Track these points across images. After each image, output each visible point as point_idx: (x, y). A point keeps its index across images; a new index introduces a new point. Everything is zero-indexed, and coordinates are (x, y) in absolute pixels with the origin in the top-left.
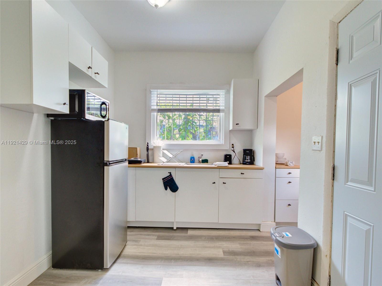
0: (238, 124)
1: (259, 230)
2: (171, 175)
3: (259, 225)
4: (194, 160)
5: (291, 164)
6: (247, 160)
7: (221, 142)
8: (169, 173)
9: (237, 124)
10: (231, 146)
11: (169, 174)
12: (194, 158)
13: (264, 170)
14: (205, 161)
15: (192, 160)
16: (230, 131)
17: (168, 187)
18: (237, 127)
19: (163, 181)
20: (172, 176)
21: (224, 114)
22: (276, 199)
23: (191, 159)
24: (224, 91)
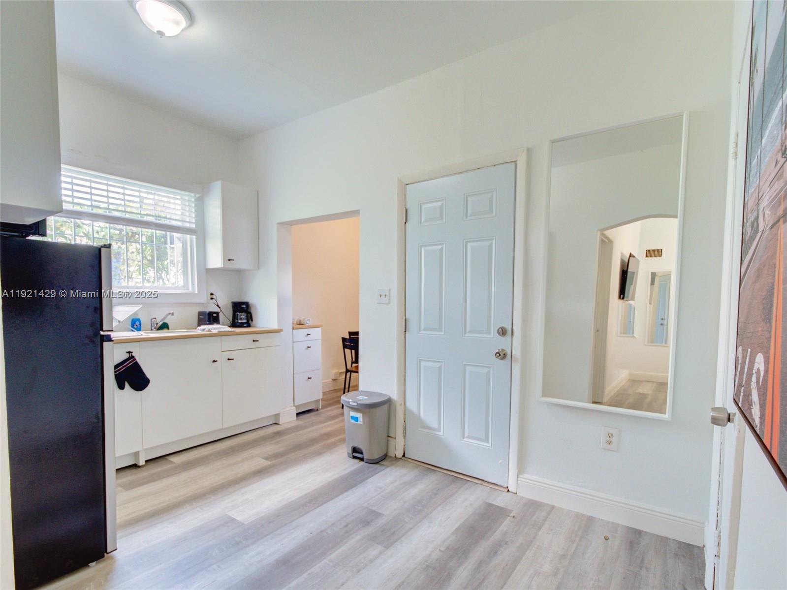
0: (233, 260)
1: (275, 423)
2: (131, 357)
3: (277, 416)
4: (140, 325)
5: (308, 322)
6: (241, 319)
7: (188, 289)
8: (127, 352)
9: (229, 260)
10: (210, 297)
11: (128, 354)
12: (139, 320)
13: (282, 332)
14: (165, 326)
15: (137, 325)
16: (207, 269)
17: (127, 385)
18: (231, 265)
19: (115, 372)
20: (135, 359)
21: (194, 237)
22: (295, 373)
23: (135, 323)
24: (193, 195)
